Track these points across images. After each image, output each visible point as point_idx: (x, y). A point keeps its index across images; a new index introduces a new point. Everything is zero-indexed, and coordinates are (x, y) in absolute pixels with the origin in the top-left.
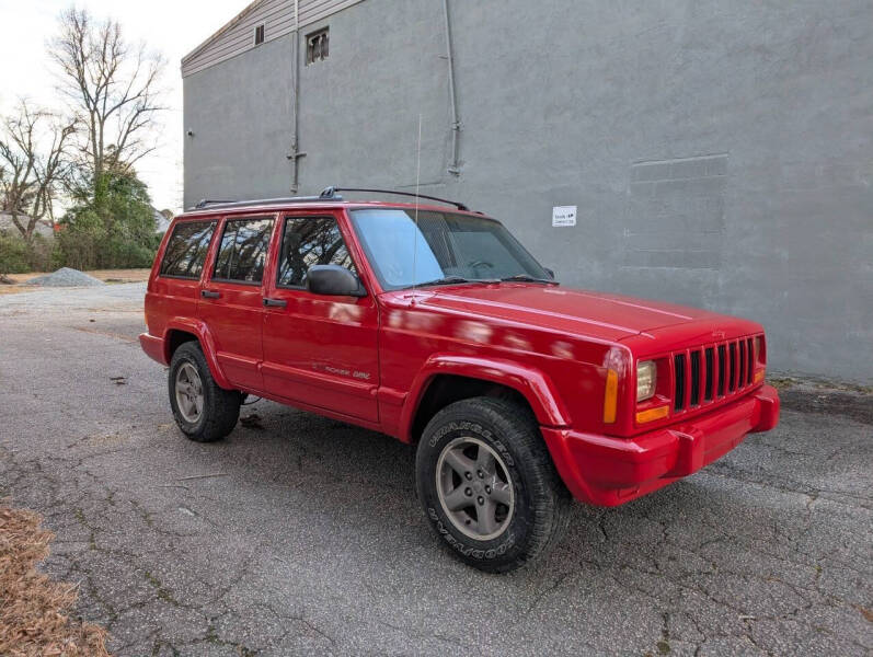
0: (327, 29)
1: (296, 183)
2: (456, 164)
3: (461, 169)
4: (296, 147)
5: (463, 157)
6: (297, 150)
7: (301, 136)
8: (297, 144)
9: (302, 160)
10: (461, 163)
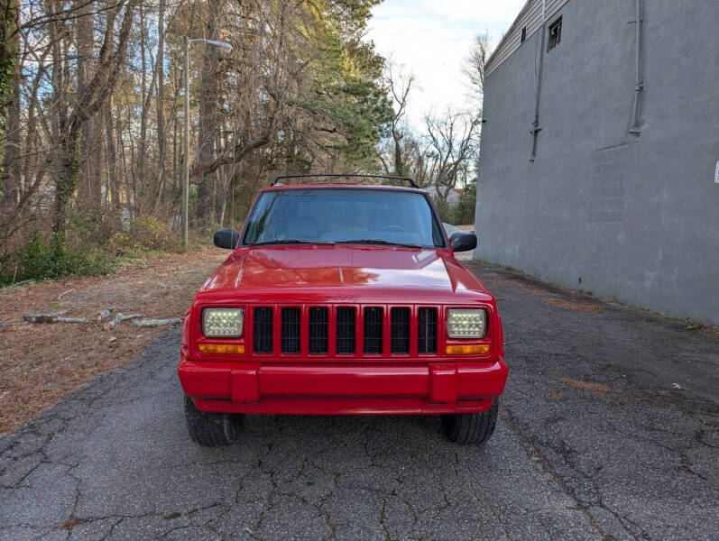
0: (561, 18)
1: (534, 154)
2: (638, 124)
3: (642, 129)
4: (536, 124)
5: (644, 116)
6: (537, 126)
7: (540, 113)
8: (537, 121)
9: (540, 134)
10: (642, 123)
